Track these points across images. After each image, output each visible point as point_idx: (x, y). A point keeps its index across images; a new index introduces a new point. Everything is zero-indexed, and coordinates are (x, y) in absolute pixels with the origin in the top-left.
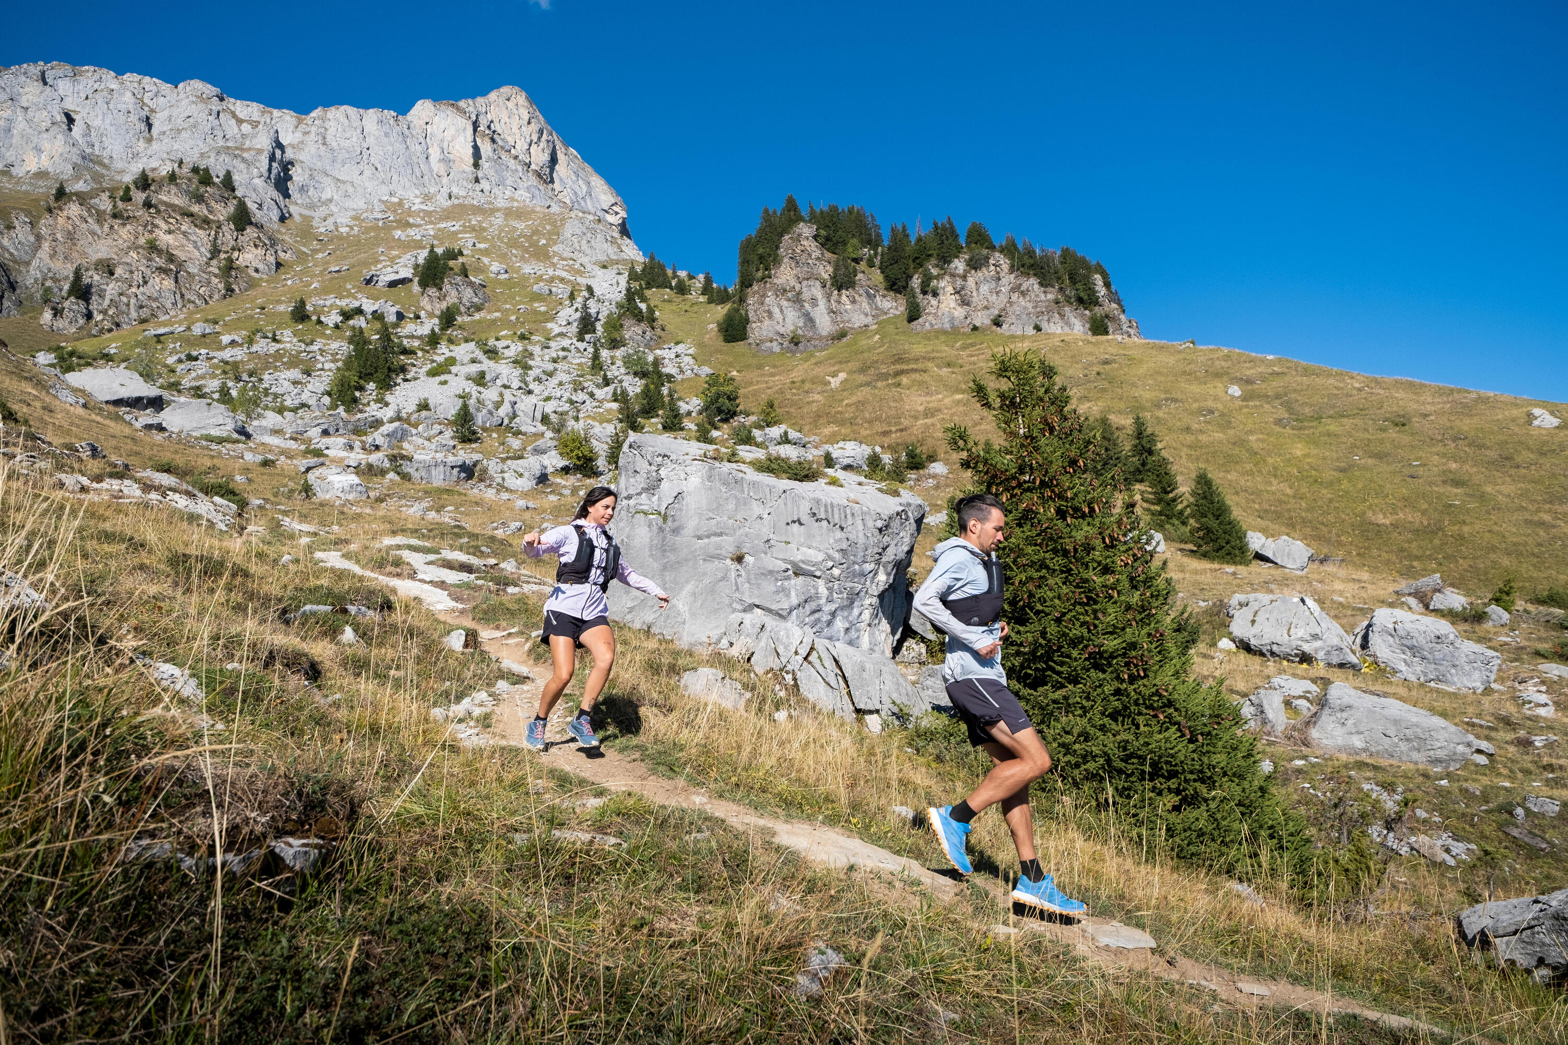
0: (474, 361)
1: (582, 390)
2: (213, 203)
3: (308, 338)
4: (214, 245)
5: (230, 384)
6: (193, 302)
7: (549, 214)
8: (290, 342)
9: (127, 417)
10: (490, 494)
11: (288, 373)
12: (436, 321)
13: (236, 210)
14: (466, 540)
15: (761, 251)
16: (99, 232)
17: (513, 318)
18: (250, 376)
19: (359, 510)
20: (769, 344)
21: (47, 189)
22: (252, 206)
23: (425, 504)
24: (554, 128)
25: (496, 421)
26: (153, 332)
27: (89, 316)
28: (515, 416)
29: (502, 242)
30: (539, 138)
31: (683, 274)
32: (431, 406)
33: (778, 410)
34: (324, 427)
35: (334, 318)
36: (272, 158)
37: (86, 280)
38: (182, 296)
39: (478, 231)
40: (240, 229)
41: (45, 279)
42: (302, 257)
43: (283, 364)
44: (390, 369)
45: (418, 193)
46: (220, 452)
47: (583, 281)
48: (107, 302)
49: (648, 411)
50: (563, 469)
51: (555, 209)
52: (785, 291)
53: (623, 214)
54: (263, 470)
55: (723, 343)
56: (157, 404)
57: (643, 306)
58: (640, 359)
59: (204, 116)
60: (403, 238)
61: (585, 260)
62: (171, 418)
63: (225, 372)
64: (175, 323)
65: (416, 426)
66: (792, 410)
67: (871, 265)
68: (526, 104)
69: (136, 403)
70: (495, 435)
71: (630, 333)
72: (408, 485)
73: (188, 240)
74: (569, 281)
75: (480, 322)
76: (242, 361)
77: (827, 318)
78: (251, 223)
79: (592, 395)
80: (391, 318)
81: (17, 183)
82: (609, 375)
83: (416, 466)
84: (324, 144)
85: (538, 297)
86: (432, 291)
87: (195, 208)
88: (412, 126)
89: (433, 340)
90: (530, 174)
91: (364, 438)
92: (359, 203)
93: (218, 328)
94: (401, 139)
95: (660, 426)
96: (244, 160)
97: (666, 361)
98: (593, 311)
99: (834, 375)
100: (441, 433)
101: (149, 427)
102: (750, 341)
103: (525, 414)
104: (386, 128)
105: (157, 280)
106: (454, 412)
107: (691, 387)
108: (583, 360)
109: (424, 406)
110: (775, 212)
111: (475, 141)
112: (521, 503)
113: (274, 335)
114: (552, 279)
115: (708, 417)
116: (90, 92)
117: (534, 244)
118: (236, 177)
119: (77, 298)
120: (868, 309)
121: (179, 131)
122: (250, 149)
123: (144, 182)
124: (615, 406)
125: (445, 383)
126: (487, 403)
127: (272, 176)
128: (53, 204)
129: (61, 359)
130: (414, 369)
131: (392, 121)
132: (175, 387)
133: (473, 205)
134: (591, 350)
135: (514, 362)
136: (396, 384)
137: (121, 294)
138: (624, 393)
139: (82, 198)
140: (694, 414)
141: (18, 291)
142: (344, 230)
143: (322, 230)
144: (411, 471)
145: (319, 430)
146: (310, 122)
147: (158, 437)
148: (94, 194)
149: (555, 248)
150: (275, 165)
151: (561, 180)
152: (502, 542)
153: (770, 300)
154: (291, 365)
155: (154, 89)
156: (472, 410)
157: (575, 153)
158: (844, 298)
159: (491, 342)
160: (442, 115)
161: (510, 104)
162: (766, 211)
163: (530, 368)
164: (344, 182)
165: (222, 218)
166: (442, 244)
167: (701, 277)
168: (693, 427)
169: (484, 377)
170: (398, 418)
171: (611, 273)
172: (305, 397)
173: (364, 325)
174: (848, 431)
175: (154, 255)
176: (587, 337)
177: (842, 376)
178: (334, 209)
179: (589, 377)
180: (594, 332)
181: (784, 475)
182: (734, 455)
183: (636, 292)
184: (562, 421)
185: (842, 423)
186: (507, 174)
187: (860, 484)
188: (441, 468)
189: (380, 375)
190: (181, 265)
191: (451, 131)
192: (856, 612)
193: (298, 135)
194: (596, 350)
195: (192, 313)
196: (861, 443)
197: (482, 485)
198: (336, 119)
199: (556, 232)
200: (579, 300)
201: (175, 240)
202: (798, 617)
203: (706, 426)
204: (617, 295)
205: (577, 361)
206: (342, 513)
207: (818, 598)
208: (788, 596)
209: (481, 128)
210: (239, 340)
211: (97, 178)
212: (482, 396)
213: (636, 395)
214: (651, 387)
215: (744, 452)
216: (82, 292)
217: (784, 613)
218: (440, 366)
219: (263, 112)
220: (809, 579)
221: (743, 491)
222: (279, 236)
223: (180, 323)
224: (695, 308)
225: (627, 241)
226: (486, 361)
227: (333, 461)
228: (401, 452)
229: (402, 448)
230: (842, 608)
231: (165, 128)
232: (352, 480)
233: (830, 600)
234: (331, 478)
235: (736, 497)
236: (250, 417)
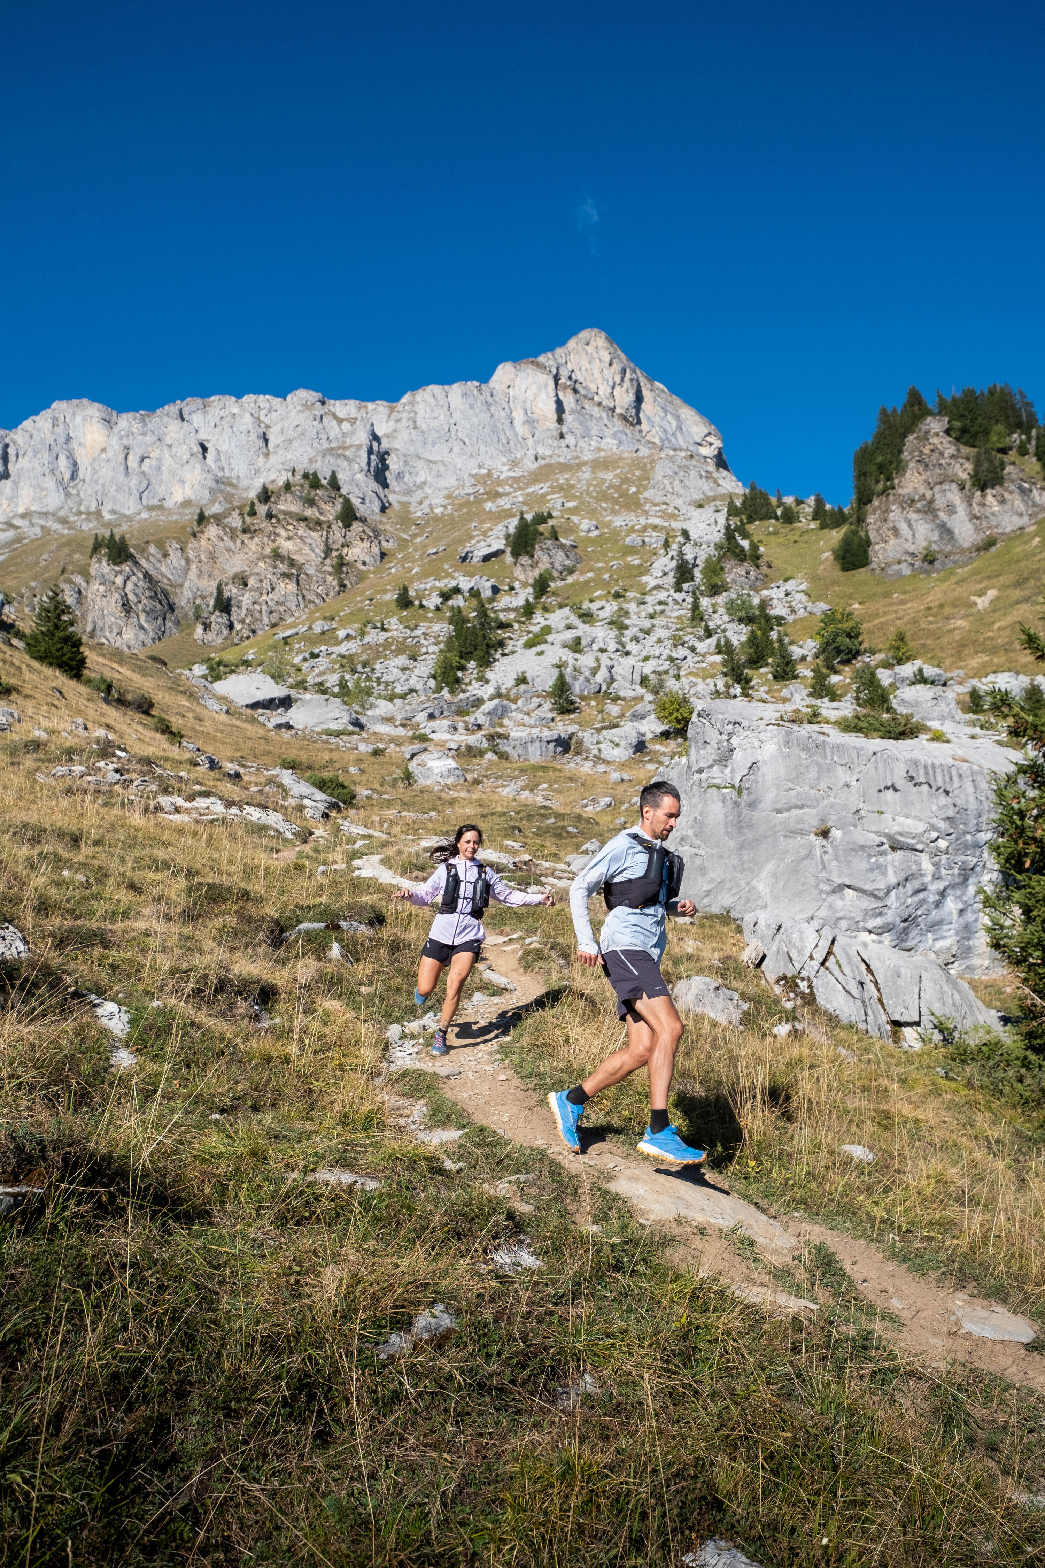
0: (569, 627)
1: (683, 645)
2: (323, 505)
3: (412, 624)
4: (327, 544)
5: (347, 677)
6: (313, 602)
7: (638, 458)
8: (397, 630)
9: (261, 719)
10: (586, 768)
11: (396, 660)
12: (530, 590)
13: (343, 507)
14: (552, 820)
15: (879, 459)
16: (233, 548)
17: (606, 576)
18: (364, 667)
19: (456, 795)
20: (896, 567)
21: (191, 515)
22: (355, 501)
23: (520, 783)
24: (637, 364)
25: (593, 688)
26: (281, 635)
27: (231, 627)
28: (612, 680)
29: (591, 497)
30: (622, 379)
31: (789, 500)
32: (529, 679)
33: (912, 644)
34: (430, 711)
35: (434, 600)
36: (370, 452)
37: (226, 594)
38: (304, 597)
39: (566, 490)
40: (347, 525)
41: (195, 598)
42: (403, 544)
43: (393, 651)
44: (488, 646)
45: (505, 460)
46: (338, 745)
47: (677, 525)
48: (244, 612)
49: (756, 661)
50: (662, 734)
51: (644, 452)
52: (913, 501)
53: (718, 444)
54: (373, 759)
55: (841, 573)
56: (286, 703)
57: (745, 544)
58: (744, 603)
59: (309, 422)
60: (494, 510)
61: (679, 502)
62: (297, 716)
63: (342, 666)
64: (299, 624)
65: (515, 701)
66: (928, 642)
67: (1023, 452)
68: (607, 344)
69: (269, 704)
70: (593, 703)
71: (732, 576)
72: (506, 764)
73: (305, 543)
74: (663, 528)
75: (572, 585)
76: (356, 654)
77: (969, 526)
78: (356, 518)
79: (693, 649)
80: (487, 593)
81: (169, 514)
82: (711, 625)
83: (512, 743)
84: (415, 428)
85: (631, 550)
86: (524, 560)
87: (309, 512)
88: (495, 392)
89: (528, 610)
90: (615, 419)
91: (466, 718)
92: (450, 481)
93: (334, 624)
94: (485, 408)
95: (770, 676)
96: (346, 458)
97: (775, 602)
98: (689, 557)
99: (981, 593)
100: (539, 706)
101: (279, 726)
102: (874, 565)
103: (623, 677)
104: (471, 400)
105: (282, 585)
106: (551, 683)
107: (805, 628)
108: (682, 612)
109: (522, 680)
111: (557, 395)
112: (615, 776)
113: (383, 624)
114: (644, 529)
115: (826, 660)
116: (217, 420)
117: (624, 494)
118: (340, 476)
119: (221, 611)
120: (1022, 507)
121: (290, 441)
122: (350, 446)
123: (265, 496)
124: (718, 658)
125: (541, 653)
126: (584, 670)
127: (372, 469)
128: (196, 529)
129: (211, 669)
130: (511, 643)
131: (475, 392)
132: (301, 685)
133: (560, 463)
134: (690, 600)
135: (609, 623)
136: (495, 660)
137: (254, 603)
138: (728, 643)
139: (218, 519)
140: (809, 659)
141: (176, 612)
142: (438, 511)
143: (419, 514)
144: (508, 749)
145: (425, 714)
146: (401, 409)
147: (286, 735)
148: (227, 514)
149: (646, 494)
150: (373, 457)
151: (648, 419)
152: (588, 821)
153: (895, 514)
154: (399, 652)
155: (267, 405)
156: (568, 679)
157: (661, 386)
158: (990, 498)
159: (586, 605)
160: (523, 375)
161: (590, 349)
162: (884, 411)
163: (626, 627)
164: (435, 463)
165: (331, 518)
166: (531, 509)
167: (811, 500)
168: (809, 674)
169: (579, 643)
170: (499, 695)
171: (707, 513)
172: (414, 682)
173: (462, 603)
174: (1003, 659)
175: (278, 563)
176: (685, 586)
177: (992, 593)
178: (428, 490)
179: (689, 630)
180: (692, 579)
181: (875, 734)
182: (816, 715)
183: (737, 529)
184: (663, 681)
185: (994, 651)
186: (592, 424)
187: (973, 737)
188: (537, 744)
189: (479, 653)
190: (300, 569)
191: (533, 390)
192: (972, 890)
193: (392, 423)
194: (696, 599)
195: (312, 613)
196: (1018, 673)
197: (578, 759)
198: (424, 401)
199: (646, 477)
200: (675, 546)
201: (294, 545)
202: (898, 898)
203: (824, 671)
204: (716, 535)
205: (676, 614)
206: (440, 798)
207: (922, 875)
208: (884, 873)
209: (562, 381)
210: (353, 633)
211: (229, 498)
212: (579, 663)
213: (742, 644)
214: (759, 633)
215: (828, 709)
216: (224, 605)
217: (881, 894)
218: (536, 636)
219: (359, 408)
220: (909, 853)
221: (825, 757)
222: (381, 527)
223: (303, 623)
224: (806, 537)
225: (725, 473)
226: (581, 626)
227: (436, 745)
228: (500, 730)
229: (501, 725)
230: (953, 886)
231: (280, 441)
232: (451, 763)
233: (936, 877)
234: (430, 764)
235: (817, 764)
236: (364, 708)
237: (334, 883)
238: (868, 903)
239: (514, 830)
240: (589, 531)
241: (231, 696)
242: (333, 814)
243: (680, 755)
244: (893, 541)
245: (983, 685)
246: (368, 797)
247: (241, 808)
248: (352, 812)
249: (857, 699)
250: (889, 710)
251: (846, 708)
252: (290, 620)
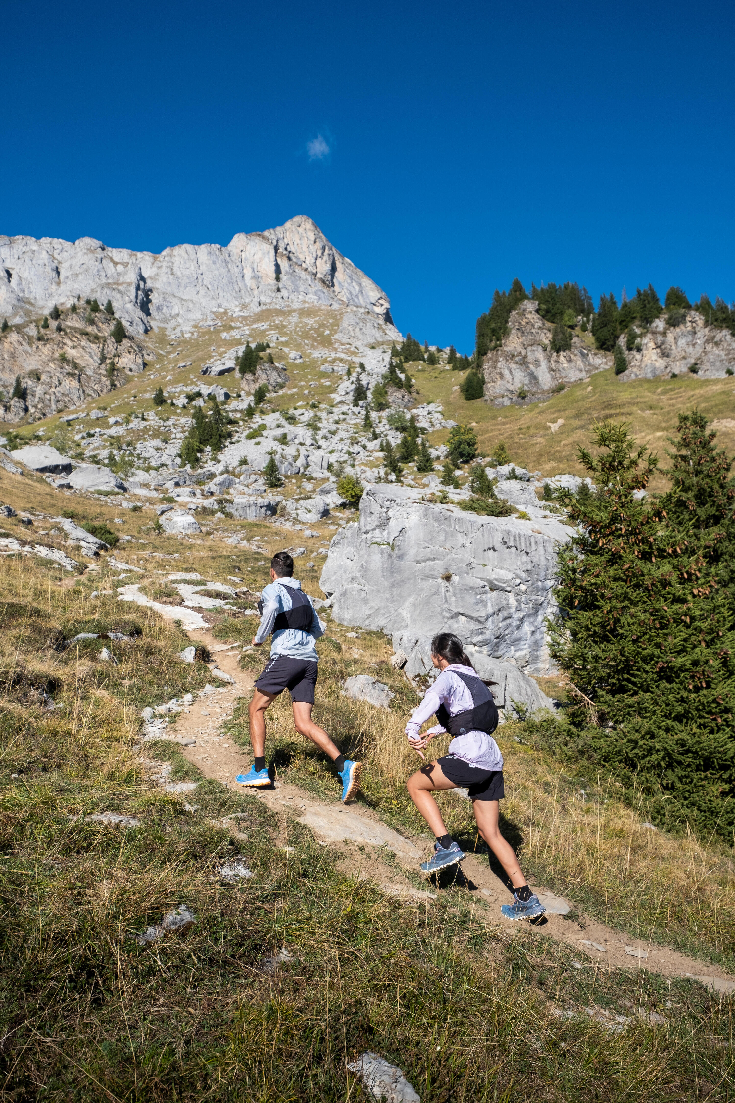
0: (279, 426)
1: (357, 443)
2: (100, 325)
3: (165, 416)
4: (102, 354)
5: (115, 452)
6: (91, 395)
7: (331, 310)
8: (153, 420)
9: (48, 480)
10: (288, 526)
11: (152, 442)
12: (252, 398)
13: (116, 327)
14: (263, 563)
15: (493, 325)
16: (30, 351)
17: (306, 392)
18: (128, 446)
19: (194, 542)
20: (501, 400)
22: (125, 324)
23: (240, 535)
24: (333, 244)
25: (294, 470)
26: (66, 419)
27: (26, 410)
28: (308, 465)
29: (298, 335)
30: (323, 253)
31: (433, 348)
32: (249, 461)
33: (509, 453)
34: (176, 480)
35: (181, 401)
36: (138, 288)
37: (23, 385)
38: (84, 391)
39: (280, 328)
40: (119, 341)
42: (160, 358)
43: (150, 436)
44: (220, 436)
45: (237, 303)
46: (106, 502)
47: (357, 360)
48: (37, 399)
49: (406, 458)
50: (341, 505)
51: (336, 306)
52: (513, 356)
53: (387, 305)
54: (133, 514)
55: (465, 401)
56: (68, 469)
57: (402, 376)
58: (400, 417)
59: (92, 262)
60: (228, 338)
61: (358, 344)
62: (75, 479)
63: (112, 444)
64: (79, 411)
65: (238, 477)
66: (520, 451)
67: (584, 329)
68: (312, 228)
69: (54, 469)
70: (294, 481)
71: (393, 398)
72: (230, 521)
73: (86, 352)
74: (347, 361)
75: (282, 396)
76: (122, 436)
77: (548, 375)
78: (125, 336)
79: (364, 447)
80: (221, 398)
82: (377, 431)
83: (236, 507)
84: (172, 274)
85: (324, 375)
86: (249, 376)
87: (90, 329)
88: (231, 254)
89: (250, 412)
90: (316, 282)
91: (203, 487)
92: (197, 315)
93: (107, 413)
94: (224, 264)
95: (415, 469)
96: (119, 292)
97: (421, 418)
98: (364, 383)
99: (554, 421)
100: (256, 481)
101: (62, 486)
102: (486, 398)
103: (316, 464)
104: (214, 258)
105: (67, 381)
106: (264, 465)
107: (440, 437)
108: (358, 421)
109: (244, 462)
110: (504, 293)
111: (276, 260)
112: (308, 533)
113: (143, 416)
114: (334, 361)
115: (453, 460)
116: (20, 254)
117: (321, 335)
118: (115, 304)
119: (19, 398)
120: (582, 366)
121: (77, 275)
122: (123, 283)
123: (56, 314)
124: (381, 454)
125: (258, 443)
126: (288, 457)
127: (138, 301)
128: (1, 335)
129: (10, 440)
130: (237, 435)
131: (217, 252)
132: (79, 456)
133: (276, 309)
134: (363, 412)
135: (307, 425)
136: (225, 446)
137: (45, 393)
138: (388, 444)
139: (18, 328)
140: (442, 458)
142: (187, 336)
143: (173, 337)
144: (232, 510)
145: (172, 482)
146: (162, 259)
147: (67, 493)
148: (26, 325)
149: (336, 336)
150: (140, 293)
151: (340, 283)
153: (501, 364)
154: (154, 436)
155: (60, 247)
156: (277, 463)
157: (349, 261)
158: (562, 358)
159: (291, 411)
160: (252, 243)
161: (301, 230)
162: (497, 293)
163: (319, 429)
164: (186, 301)
165: (106, 334)
166: (255, 340)
167: (447, 350)
168: (441, 468)
169: (286, 438)
170: (227, 472)
171: (377, 353)
172: (165, 459)
173: (202, 404)
174: (565, 466)
175: (65, 365)
176: (361, 403)
177: (561, 421)
178: (180, 321)
179: (362, 433)
180: (365, 398)
181: (483, 512)
182: (445, 497)
183: (397, 366)
184: (343, 468)
185: (560, 460)
186: (300, 283)
187: (545, 517)
188: (253, 508)
189: (214, 440)
190: (82, 370)
191: (259, 255)
192: (540, 618)
193: (155, 269)
194: (368, 412)
195: (90, 403)
196: (574, 475)
197: (282, 520)
198: (179, 255)
199: (337, 324)
200: (354, 374)
201: (78, 352)
202: (493, 622)
203: (451, 467)
204: (383, 369)
205: (354, 422)
206: (182, 544)
207: (509, 608)
208: (485, 606)
209: (280, 250)
210: (120, 421)
211: (27, 313)
212: (285, 452)
213: (398, 445)
214: (409, 438)
215: (454, 494)
216: (21, 393)
217: (482, 620)
218: (255, 431)
219: (131, 255)
220: (501, 593)
221: (450, 526)
222: (144, 344)
223: (83, 411)
224: (443, 375)
225: (390, 326)
226: (287, 426)
227: (180, 505)
228: (227, 497)
229: (228, 493)
230: (529, 615)
231: (69, 274)
232: (191, 519)
233: (518, 609)
234: (175, 519)
235: (445, 531)
236: (127, 475)
237: (104, 604)
238: (474, 626)
239: (235, 569)
240: (295, 359)
241: (25, 462)
242: (102, 553)
243: (354, 521)
244: (499, 382)
245: (554, 483)
246: (128, 541)
247: (33, 547)
248: (116, 552)
249: (472, 487)
250: (492, 496)
251: (465, 494)
252: (72, 408)
